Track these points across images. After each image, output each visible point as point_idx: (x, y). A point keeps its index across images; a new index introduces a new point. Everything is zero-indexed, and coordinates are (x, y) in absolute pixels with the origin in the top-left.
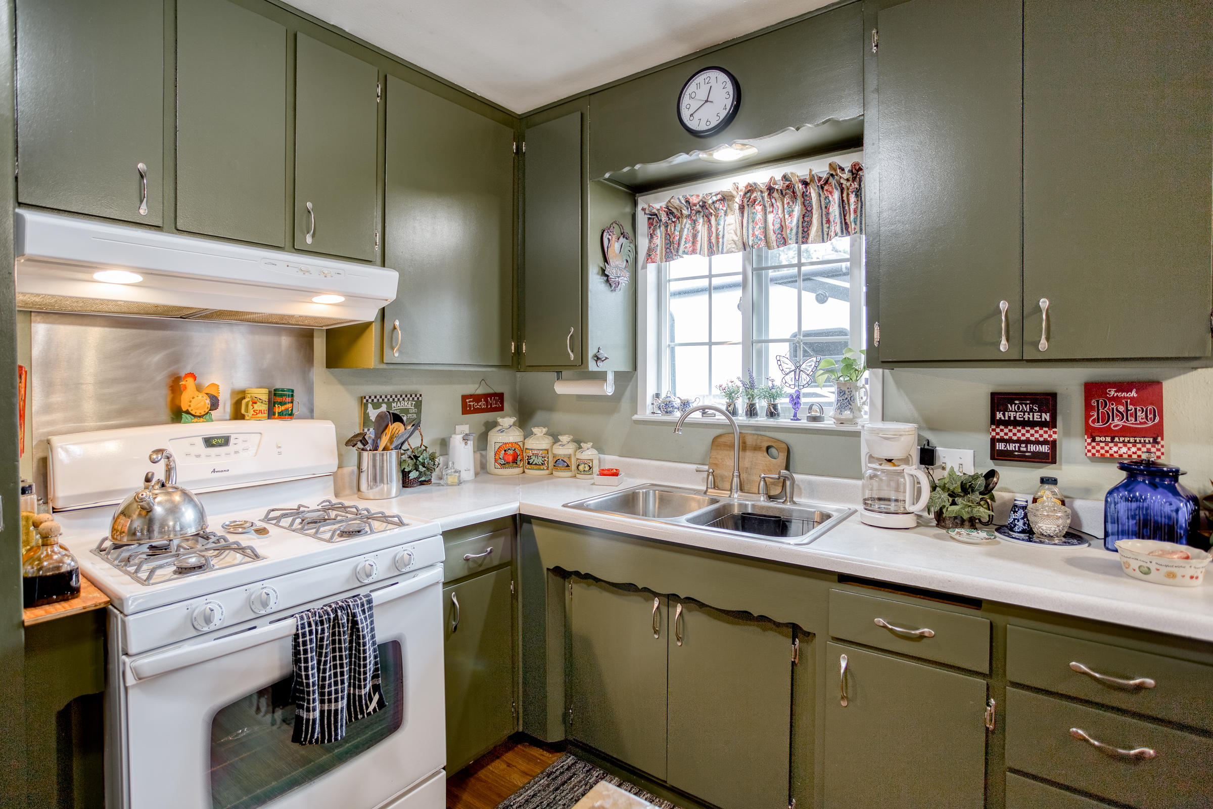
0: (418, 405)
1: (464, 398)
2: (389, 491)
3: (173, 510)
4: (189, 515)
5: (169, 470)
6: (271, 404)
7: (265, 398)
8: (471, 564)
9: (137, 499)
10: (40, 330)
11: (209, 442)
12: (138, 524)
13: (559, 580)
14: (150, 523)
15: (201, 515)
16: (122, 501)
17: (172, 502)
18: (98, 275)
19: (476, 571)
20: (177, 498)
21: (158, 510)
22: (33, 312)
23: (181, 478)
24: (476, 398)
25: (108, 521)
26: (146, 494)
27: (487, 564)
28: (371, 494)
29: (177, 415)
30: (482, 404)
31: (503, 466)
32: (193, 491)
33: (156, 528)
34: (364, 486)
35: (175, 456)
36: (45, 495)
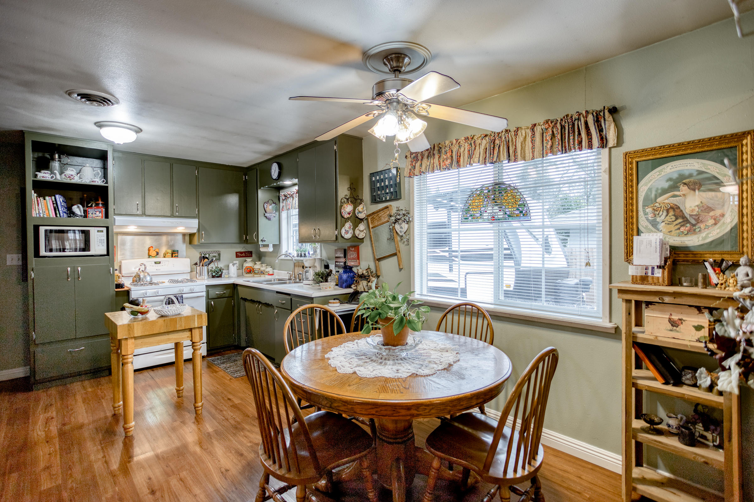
0: (219, 255)
1: (236, 253)
2: (205, 278)
3: (145, 277)
4: (148, 279)
5: (145, 268)
6: (172, 254)
7: (170, 252)
8: (218, 295)
9: (137, 273)
10: (120, 237)
11: (156, 263)
12: (137, 279)
13: (244, 301)
14: (140, 279)
15: (151, 279)
16: (134, 275)
17: (144, 275)
18: (128, 227)
19: (219, 297)
20: (146, 274)
21: (142, 276)
22: (118, 234)
23: (148, 270)
24: (241, 253)
25: (132, 279)
26: (139, 272)
27: (224, 295)
28: (199, 278)
29: (149, 256)
30: (244, 255)
31: (246, 273)
32: (151, 274)
33: (141, 280)
34: (197, 277)
35: (146, 265)
36: (120, 272)
